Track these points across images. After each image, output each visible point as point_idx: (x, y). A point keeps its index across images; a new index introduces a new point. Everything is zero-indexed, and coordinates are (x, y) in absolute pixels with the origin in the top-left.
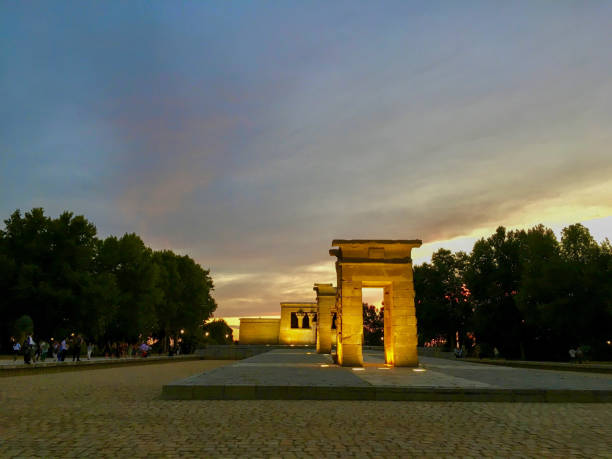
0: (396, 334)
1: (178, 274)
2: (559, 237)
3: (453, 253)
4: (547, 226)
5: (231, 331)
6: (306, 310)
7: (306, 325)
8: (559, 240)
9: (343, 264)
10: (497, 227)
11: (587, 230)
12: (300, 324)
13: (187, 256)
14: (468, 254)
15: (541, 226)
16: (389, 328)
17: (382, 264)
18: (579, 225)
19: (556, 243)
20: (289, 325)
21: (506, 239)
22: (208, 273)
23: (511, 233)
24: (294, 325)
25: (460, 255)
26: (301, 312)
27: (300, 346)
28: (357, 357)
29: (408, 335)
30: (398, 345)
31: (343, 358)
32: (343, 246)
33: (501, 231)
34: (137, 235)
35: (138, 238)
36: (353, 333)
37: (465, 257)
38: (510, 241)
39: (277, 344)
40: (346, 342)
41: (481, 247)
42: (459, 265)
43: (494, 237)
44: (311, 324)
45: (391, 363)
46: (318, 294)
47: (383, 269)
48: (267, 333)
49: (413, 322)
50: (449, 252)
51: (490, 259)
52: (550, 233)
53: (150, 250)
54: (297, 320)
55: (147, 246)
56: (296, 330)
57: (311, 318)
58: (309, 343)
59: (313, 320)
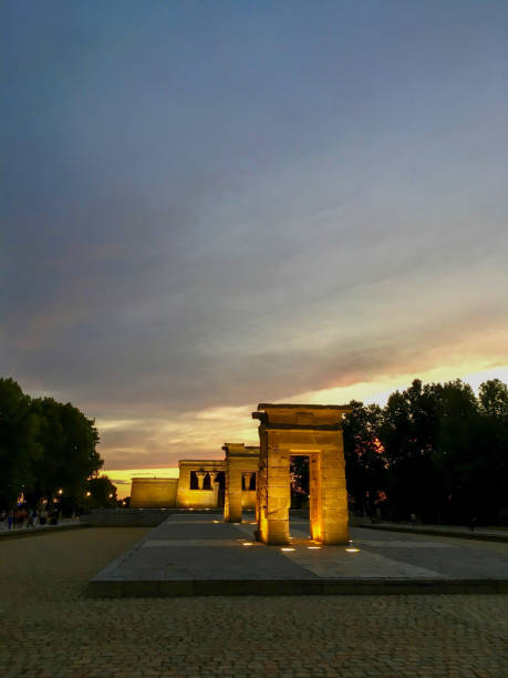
0: (325, 508)
1: (60, 427)
2: (477, 392)
3: (365, 405)
4: (465, 381)
5: (115, 489)
6: (208, 469)
7: (207, 486)
8: (477, 396)
9: (270, 431)
10: (412, 380)
11: (505, 386)
12: (201, 484)
13: (69, 405)
14: (382, 407)
15: (459, 381)
16: (315, 500)
17: (311, 431)
18: (497, 380)
19: (474, 399)
20: (188, 486)
21: (423, 393)
22: (92, 423)
23: (426, 387)
24: (194, 486)
25: (372, 407)
26: (202, 471)
27: (199, 511)
28: (284, 534)
29: (338, 509)
30: (327, 521)
31: (269, 536)
32: (269, 411)
33: (417, 384)
34: (14, 380)
35: (16, 384)
36: (279, 507)
37: (378, 410)
38: (425, 395)
39: (175, 507)
40: (272, 517)
41: (395, 400)
42: (372, 418)
43: (410, 390)
44: (213, 484)
45: (318, 540)
46: (228, 454)
47: (313, 436)
48: (162, 495)
49: (343, 495)
50: (361, 404)
51: (404, 413)
52: (468, 388)
53: (28, 397)
54: (197, 479)
55: (25, 392)
56: (195, 492)
57: (213, 477)
58: (210, 506)
59: (216, 480)
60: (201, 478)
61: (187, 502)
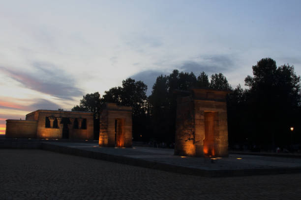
6: (56, 116)
7: (56, 126)
9: (196, 101)
24: (48, 125)
36: (201, 139)
40: (197, 144)
47: (214, 104)
49: (226, 134)
54: (50, 122)
56: (49, 129)
57: (59, 121)
58: (58, 138)
59: (61, 123)
60: (52, 121)
61: (44, 135)
